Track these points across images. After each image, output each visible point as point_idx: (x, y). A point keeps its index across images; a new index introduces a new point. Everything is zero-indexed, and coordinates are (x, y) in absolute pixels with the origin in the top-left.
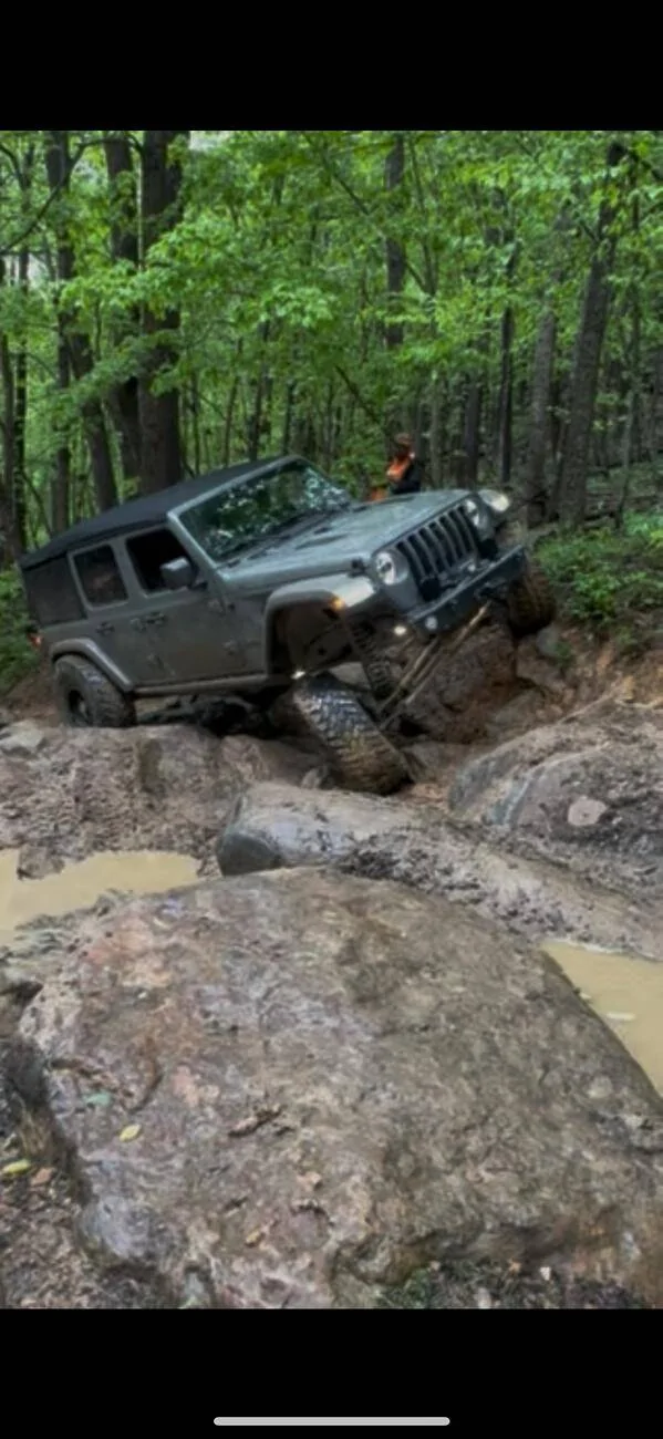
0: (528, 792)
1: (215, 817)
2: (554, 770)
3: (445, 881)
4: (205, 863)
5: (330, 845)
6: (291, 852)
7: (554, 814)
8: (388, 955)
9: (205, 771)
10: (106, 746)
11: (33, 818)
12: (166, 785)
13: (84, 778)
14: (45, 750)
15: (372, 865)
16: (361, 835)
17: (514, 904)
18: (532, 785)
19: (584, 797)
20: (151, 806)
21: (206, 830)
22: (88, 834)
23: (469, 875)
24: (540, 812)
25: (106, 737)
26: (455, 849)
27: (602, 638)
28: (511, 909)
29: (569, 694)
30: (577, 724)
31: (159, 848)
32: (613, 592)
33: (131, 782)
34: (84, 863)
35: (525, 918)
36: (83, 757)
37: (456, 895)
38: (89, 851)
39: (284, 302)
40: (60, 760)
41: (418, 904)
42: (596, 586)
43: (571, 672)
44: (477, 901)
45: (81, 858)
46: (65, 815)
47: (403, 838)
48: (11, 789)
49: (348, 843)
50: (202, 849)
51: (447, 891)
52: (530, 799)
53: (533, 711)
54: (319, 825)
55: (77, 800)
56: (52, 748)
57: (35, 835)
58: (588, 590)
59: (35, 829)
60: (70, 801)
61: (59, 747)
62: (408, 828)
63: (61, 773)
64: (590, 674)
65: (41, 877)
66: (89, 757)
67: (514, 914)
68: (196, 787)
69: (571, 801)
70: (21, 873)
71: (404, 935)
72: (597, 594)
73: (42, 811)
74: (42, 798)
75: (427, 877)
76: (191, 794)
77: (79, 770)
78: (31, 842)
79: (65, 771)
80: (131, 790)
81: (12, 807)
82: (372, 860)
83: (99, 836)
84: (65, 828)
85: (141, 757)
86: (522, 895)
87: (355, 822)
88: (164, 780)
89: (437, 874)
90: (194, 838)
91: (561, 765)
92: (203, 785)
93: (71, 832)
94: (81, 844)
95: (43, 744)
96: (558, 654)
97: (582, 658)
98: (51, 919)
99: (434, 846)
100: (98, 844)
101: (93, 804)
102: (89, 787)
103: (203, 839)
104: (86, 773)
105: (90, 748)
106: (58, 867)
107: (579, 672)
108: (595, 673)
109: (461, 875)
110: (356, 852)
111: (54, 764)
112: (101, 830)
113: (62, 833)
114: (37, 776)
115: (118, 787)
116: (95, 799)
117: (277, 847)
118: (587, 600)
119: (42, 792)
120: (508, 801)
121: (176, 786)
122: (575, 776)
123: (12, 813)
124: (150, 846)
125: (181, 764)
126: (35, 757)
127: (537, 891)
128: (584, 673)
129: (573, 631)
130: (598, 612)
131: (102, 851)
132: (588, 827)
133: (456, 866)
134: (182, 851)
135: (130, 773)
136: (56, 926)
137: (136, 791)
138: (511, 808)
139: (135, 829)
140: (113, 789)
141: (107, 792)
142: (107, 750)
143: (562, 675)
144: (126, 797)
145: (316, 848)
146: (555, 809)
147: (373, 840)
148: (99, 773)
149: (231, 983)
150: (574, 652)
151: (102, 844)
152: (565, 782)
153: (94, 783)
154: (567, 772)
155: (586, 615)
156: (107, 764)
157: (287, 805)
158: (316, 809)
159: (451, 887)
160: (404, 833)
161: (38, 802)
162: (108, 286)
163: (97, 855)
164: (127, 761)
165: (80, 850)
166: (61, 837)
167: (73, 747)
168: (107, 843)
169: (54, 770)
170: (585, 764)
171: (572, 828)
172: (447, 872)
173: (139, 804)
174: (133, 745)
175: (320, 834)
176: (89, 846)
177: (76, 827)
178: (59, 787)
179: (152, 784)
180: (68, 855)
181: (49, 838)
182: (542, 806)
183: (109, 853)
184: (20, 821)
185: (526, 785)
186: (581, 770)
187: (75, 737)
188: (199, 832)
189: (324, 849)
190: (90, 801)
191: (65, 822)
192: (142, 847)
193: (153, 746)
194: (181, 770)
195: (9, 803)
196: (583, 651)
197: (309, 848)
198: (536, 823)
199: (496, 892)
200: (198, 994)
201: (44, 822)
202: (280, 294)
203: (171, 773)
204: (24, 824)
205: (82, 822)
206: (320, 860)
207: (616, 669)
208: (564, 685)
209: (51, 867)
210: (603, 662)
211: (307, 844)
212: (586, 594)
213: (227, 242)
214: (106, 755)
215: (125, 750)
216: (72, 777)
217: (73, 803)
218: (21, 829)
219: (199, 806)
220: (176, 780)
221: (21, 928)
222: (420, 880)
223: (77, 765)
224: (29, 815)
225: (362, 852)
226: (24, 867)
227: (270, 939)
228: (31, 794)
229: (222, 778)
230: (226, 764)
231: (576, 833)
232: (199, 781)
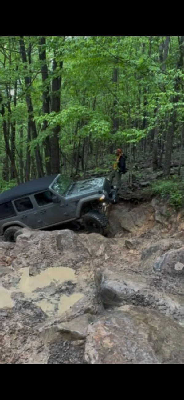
0: (164, 261)
1: (77, 257)
2: (171, 254)
3: (157, 303)
4: (76, 271)
5: (129, 292)
6: (119, 293)
7: (171, 266)
8: (157, 337)
9: (73, 243)
10: (48, 236)
11: (31, 258)
12: (63, 248)
13: (42, 246)
14: (32, 238)
15: (139, 298)
16: (136, 290)
17: (174, 311)
18: (165, 259)
19: (178, 262)
20: (60, 254)
21: (76, 261)
22: (46, 262)
23: (163, 302)
24: (167, 265)
25: (48, 234)
26: (158, 294)
27: (178, 211)
28: (174, 312)
29: (170, 226)
30: (174, 238)
31: (64, 266)
32: (181, 199)
33: (55, 247)
34: (45, 271)
35: (177, 314)
36: (42, 240)
37: (160, 308)
38: (46, 267)
39: (96, 126)
40: (36, 240)
41: (158, 319)
42: (176, 197)
43: (170, 220)
44: (165, 309)
45: (44, 270)
46: (39, 257)
47: (146, 291)
48: (24, 248)
49: (133, 292)
50: (75, 267)
51: (158, 306)
52: (165, 262)
53: (160, 230)
54: (125, 287)
55: (42, 253)
56: (34, 237)
57: (31, 263)
58: (174, 198)
59: (32, 261)
60: (40, 252)
61: (35, 237)
62: (147, 288)
63: (36, 244)
64: (175, 221)
65: (35, 276)
66: (43, 240)
67: (175, 313)
68: (71, 248)
69: (175, 263)
70: (30, 275)
71: (158, 329)
72: (177, 200)
73: (33, 256)
74: (32, 252)
75: (153, 303)
76: (70, 250)
77: (41, 243)
78: (31, 265)
79: (37, 244)
80: (55, 249)
81: (25, 255)
82: (139, 297)
83: (48, 263)
84: (39, 261)
85: (57, 240)
86: (176, 308)
87: (134, 286)
88: (63, 246)
89: (155, 301)
90: (73, 263)
91: (172, 253)
92: (73, 247)
93: (41, 262)
94: (44, 265)
95: (31, 236)
96: (166, 214)
97: (173, 216)
98: (41, 289)
99: (154, 293)
100: (48, 265)
101: (46, 253)
102: (44, 248)
103: (75, 264)
104: (43, 244)
105: (43, 237)
106: (39, 272)
107: (172, 220)
108: (176, 220)
109: (161, 302)
110: (135, 295)
111: (34, 242)
112: (49, 261)
113: (39, 262)
114: (30, 245)
115: (52, 248)
116: (46, 252)
117: (116, 292)
118: (174, 201)
119: (32, 250)
120: (159, 263)
121: (66, 247)
122: (176, 256)
123: (25, 256)
124: (62, 266)
125: (66, 241)
126: (29, 240)
127: (180, 307)
128: (174, 220)
129: (170, 208)
130: (177, 204)
131: (50, 267)
132: (180, 271)
133: (160, 299)
134: (70, 267)
135: (55, 244)
136: (42, 291)
137: (56, 250)
138: (160, 265)
139: (57, 260)
140: (50, 249)
141: (49, 250)
142: (48, 237)
143: (167, 220)
144: (54, 251)
145: (125, 293)
146: (171, 265)
147: (139, 291)
148: (46, 244)
149: (127, 347)
150: (170, 214)
151: (49, 265)
152: (174, 257)
153: (45, 247)
154: (174, 255)
155: (174, 205)
156: (48, 241)
157: (116, 280)
158: (124, 281)
159: (159, 305)
160: (146, 289)
161: (31, 253)
162: (49, 119)
163: (48, 268)
164: (53, 241)
165: (44, 267)
166: (38, 263)
167: (39, 237)
168: (51, 265)
169: (35, 243)
170: (178, 253)
171: (176, 271)
172: (158, 301)
173: (57, 254)
174: (55, 237)
175: (125, 289)
176: (46, 266)
177: (42, 260)
178: (36, 248)
179: (60, 247)
180: (41, 269)
181: (36, 264)
182: (168, 264)
183: (51, 268)
184: (28, 259)
185: (164, 258)
186: (177, 254)
187: (39, 234)
188: (74, 262)
189: (127, 293)
190: (45, 252)
191: (39, 259)
192: (59, 266)
193: (59, 237)
194: (67, 243)
195: (24, 253)
196: (173, 214)
197: (123, 292)
198: (166, 269)
199: (170, 306)
200: (121, 349)
201: (34, 259)
202: (95, 124)
203: (64, 244)
204: (29, 260)
205: (44, 259)
206: (126, 296)
207: (182, 220)
208: (168, 223)
209: (37, 273)
210: (178, 217)
211: (122, 292)
212: (173, 199)
213: (82, 111)
214: (48, 239)
215: (52, 238)
216: (39, 246)
217: (41, 254)
218: (28, 261)
219: (72, 253)
220: (66, 246)
221: (33, 292)
222: (152, 303)
223: (40, 242)
224: (30, 257)
225: (137, 295)
226: (31, 273)
227: (132, 333)
228: (29, 250)
229: (78, 245)
230: (79, 241)
231: (177, 272)
232: (72, 246)
